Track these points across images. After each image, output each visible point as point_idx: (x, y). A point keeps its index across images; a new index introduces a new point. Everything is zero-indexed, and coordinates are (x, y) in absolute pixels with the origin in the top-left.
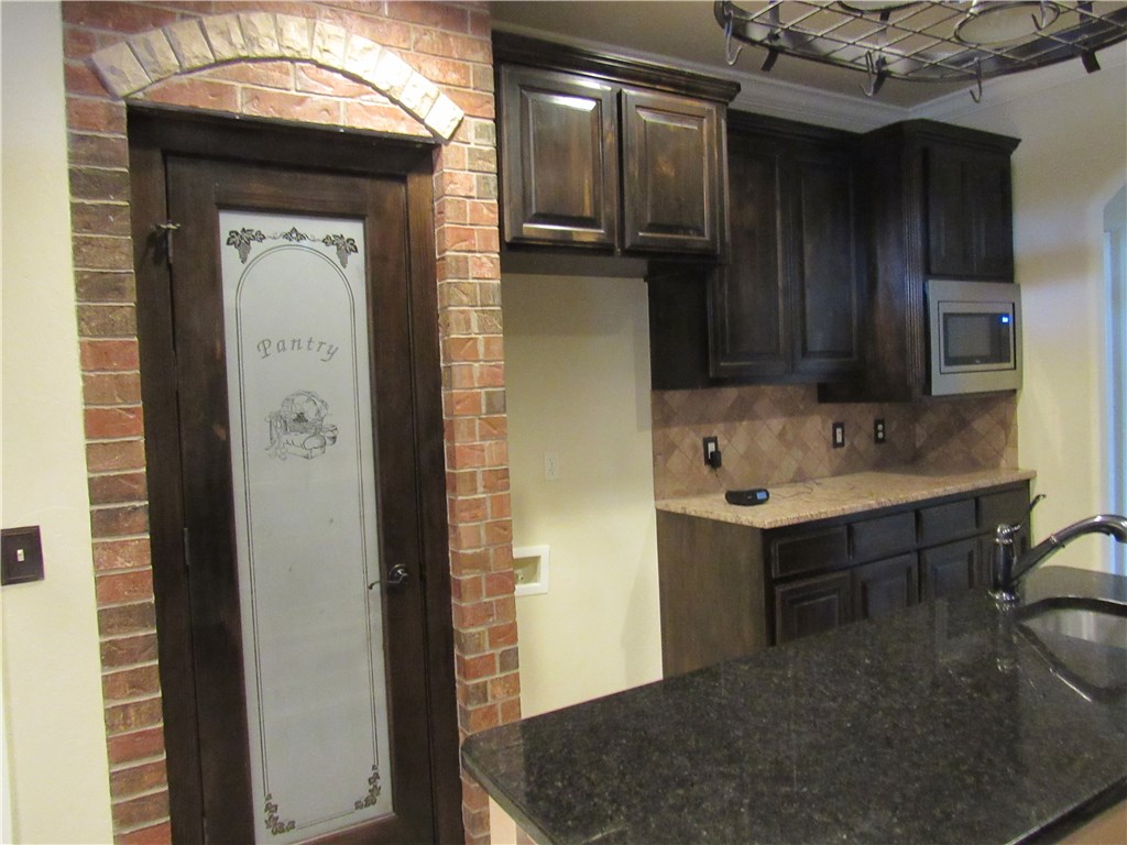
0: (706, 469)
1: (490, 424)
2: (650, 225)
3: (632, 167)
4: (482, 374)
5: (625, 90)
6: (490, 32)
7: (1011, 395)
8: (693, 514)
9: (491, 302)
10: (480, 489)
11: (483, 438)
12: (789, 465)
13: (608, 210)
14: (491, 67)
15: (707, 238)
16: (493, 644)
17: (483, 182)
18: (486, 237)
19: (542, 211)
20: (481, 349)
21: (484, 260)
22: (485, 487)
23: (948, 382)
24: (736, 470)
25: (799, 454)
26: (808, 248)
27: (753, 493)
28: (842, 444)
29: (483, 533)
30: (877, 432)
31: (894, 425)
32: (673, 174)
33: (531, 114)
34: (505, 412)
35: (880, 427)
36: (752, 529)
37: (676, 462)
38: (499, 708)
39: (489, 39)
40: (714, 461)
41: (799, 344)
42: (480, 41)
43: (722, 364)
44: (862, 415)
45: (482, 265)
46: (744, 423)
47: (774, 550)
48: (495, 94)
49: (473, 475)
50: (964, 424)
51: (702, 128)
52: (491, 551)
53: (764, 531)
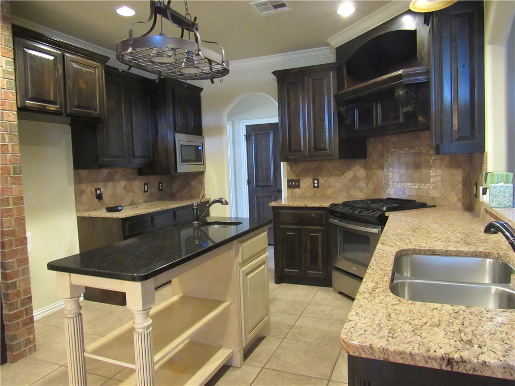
0: (96, 201)
1: (14, 178)
2: (77, 106)
3: (70, 84)
4: (10, 158)
5: (66, 54)
6: (11, 24)
7: (202, 173)
8: (94, 216)
9: (14, 131)
10: (11, 204)
11: (12, 184)
12: (128, 199)
13: (60, 98)
14: (11, 38)
15: (98, 112)
16: (19, 266)
17: (9, 83)
18: (11, 104)
19: (34, 97)
20: (10, 149)
21: (11, 114)
22: (13, 203)
23: (182, 168)
24: (108, 200)
25: (132, 194)
26: (134, 118)
27: (117, 207)
28: (147, 191)
29: (13, 221)
30: (159, 187)
31: (165, 184)
32: (85, 87)
33: (28, 58)
34: (21, 174)
35: (161, 185)
36: (119, 218)
37: (84, 198)
38: (22, 290)
39: (10, 27)
40: (99, 197)
41: (131, 153)
42: (7, 27)
43: (104, 159)
44: (154, 180)
45: (10, 116)
46: (111, 183)
47: (127, 226)
48: (13, 49)
49: (8, 199)
50: (188, 183)
51: (96, 72)
52: (17, 228)
53: (123, 219)
